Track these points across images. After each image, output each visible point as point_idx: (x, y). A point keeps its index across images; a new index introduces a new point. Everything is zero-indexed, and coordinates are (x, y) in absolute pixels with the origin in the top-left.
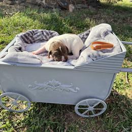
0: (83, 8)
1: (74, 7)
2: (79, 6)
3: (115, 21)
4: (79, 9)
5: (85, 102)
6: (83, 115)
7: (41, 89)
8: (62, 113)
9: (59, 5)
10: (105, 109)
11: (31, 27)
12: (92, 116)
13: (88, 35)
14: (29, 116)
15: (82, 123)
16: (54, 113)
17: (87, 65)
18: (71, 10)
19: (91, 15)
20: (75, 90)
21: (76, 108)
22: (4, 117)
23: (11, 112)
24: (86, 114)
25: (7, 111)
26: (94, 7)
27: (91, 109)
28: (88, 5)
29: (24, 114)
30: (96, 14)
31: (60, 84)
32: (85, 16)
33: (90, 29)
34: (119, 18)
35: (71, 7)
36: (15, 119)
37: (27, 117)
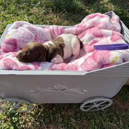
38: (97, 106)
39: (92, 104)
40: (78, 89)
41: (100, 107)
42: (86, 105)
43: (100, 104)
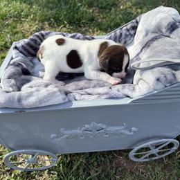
6: (141, 160)
7: (73, 138)
10: (175, 148)
11: (29, 17)
12: (154, 158)
13: (135, 28)
15: (142, 173)
20: (130, 131)
21: (132, 154)
25: (22, 173)
29: (49, 173)
33: (138, 18)
38: (155, 151)
39: (147, 149)
40: (122, 127)
41: (159, 153)
42: (138, 151)
43: (160, 147)
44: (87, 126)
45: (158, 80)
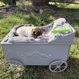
0: (48, 11)
1: (42, 11)
2: (46, 10)
3: (67, 17)
4: (46, 11)
5: (55, 63)
6: (54, 71)
8: (42, 71)
9: (34, 10)
12: (59, 72)
13: (53, 25)
14: (23, 74)
15: (54, 76)
16: (37, 71)
17: (54, 41)
18: (41, 12)
19: (53, 15)
21: (50, 67)
22: (8, 75)
23: (12, 72)
24: (56, 71)
25: (10, 72)
26: (54, 10)
27: (58, 67)
28: (51, 9)
29: (20, 73)
30: (56, 14)
31: (40, 53)
32: (49, 15)
34: (69, 15)
35: (41, 11)
36: (14, 76)
37: (21, 74)
44: (34, 52)
45: (56, 37)
